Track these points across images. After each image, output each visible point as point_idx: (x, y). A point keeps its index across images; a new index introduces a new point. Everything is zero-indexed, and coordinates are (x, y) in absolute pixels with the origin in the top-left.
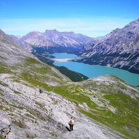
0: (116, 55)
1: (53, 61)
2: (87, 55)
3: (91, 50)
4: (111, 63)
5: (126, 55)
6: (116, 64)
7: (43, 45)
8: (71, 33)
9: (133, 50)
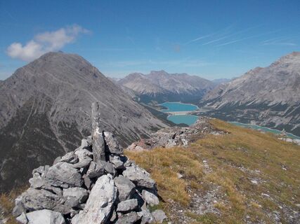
0: (263, 106)
1: (167, 115)
2: (214, 106)
3: (219, 99)
4: (256, 119)
5: (279, 107)
6: (266, 121)
7: (149, 91)
8: (184, 75)
9: (291, 99)
